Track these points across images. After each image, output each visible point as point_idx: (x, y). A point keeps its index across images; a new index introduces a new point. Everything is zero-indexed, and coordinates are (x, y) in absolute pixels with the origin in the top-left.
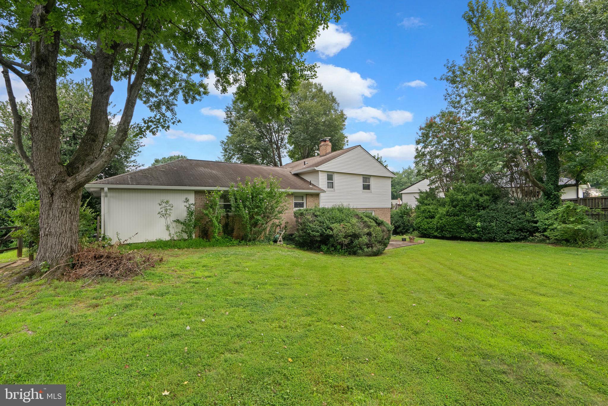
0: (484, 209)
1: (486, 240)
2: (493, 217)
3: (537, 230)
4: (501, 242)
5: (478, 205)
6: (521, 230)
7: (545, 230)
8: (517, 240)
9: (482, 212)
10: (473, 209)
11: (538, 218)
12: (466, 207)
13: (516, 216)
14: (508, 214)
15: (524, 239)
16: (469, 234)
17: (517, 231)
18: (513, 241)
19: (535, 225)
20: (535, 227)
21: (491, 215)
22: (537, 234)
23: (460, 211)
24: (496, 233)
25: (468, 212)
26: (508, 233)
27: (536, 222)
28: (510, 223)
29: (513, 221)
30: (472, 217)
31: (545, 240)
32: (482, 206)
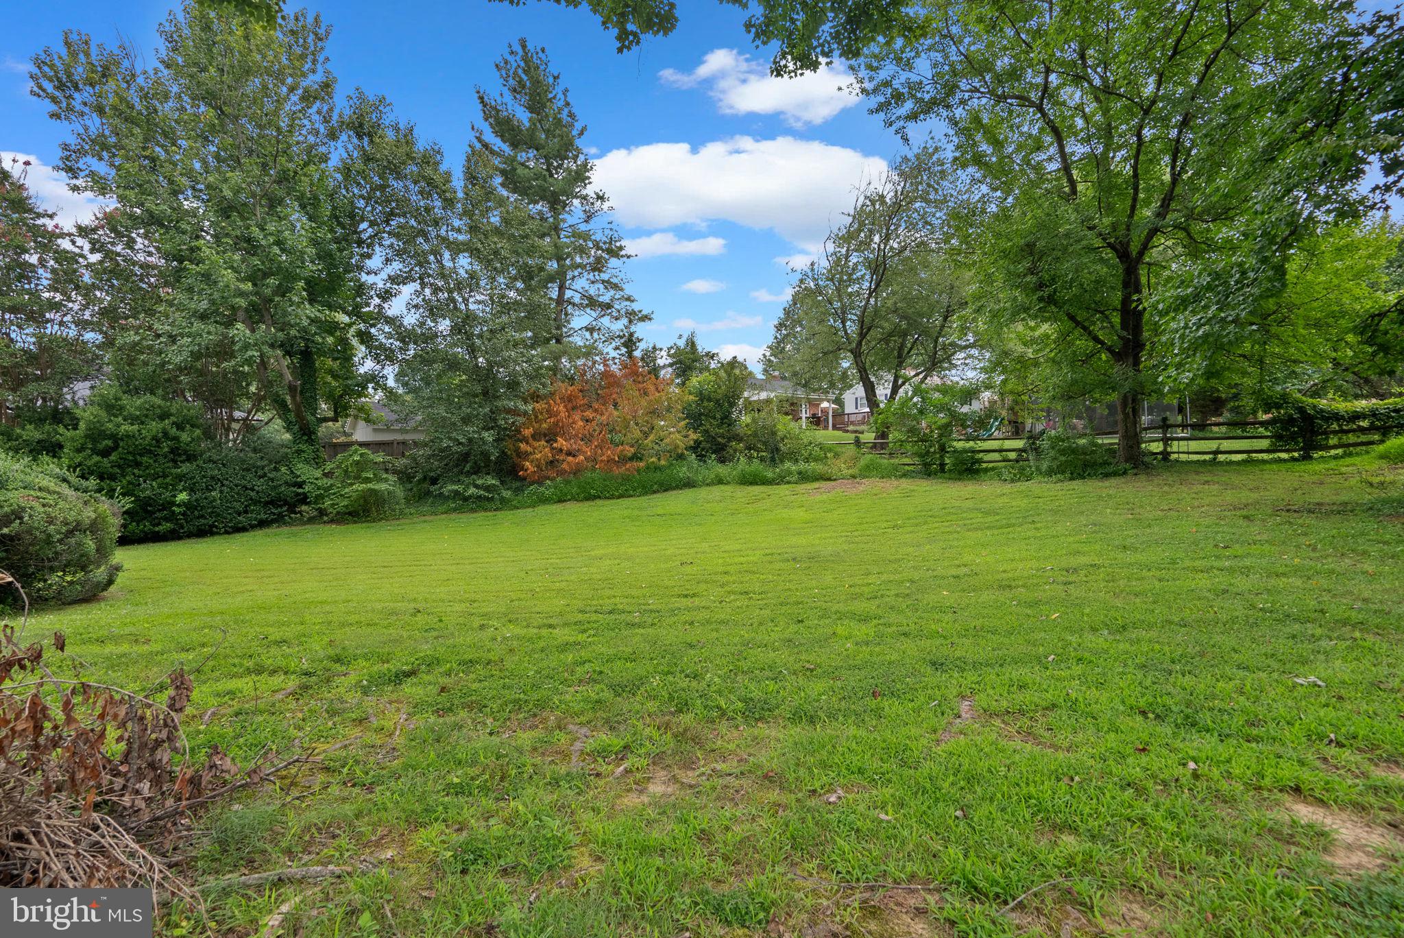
0: (191, 458)
1: (190, 535)
2: (212, 478)
3: (304, 499)
4: (227, 533)
5: (173, 451)
6: (272, 502)
7: (319, 498)
8: (262, 524)
9: (185, 468)
10: (162, 460)
11: (304, 478)
12: (141, 455)
13: (265, 475)
14: (248, 470)
15: (279, 520)
16: (147, 526)
17: (267, 503)
18: (253, 527)
19: (300, 491)
20: (298, 494)
21: (210, 473)
22: (304, 508)
23: (119, 467)
24: (218, 515)
25: (147, 468)
26: (246, 512)
27: (300, 485)
28: (252, 490)
29: (260, 484)
30: (159, 480)
31: (321, 516)
32: (186, 452)
